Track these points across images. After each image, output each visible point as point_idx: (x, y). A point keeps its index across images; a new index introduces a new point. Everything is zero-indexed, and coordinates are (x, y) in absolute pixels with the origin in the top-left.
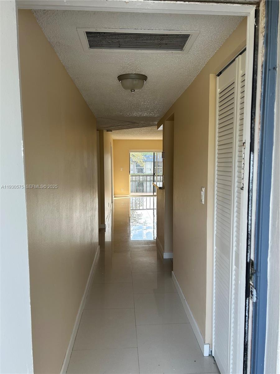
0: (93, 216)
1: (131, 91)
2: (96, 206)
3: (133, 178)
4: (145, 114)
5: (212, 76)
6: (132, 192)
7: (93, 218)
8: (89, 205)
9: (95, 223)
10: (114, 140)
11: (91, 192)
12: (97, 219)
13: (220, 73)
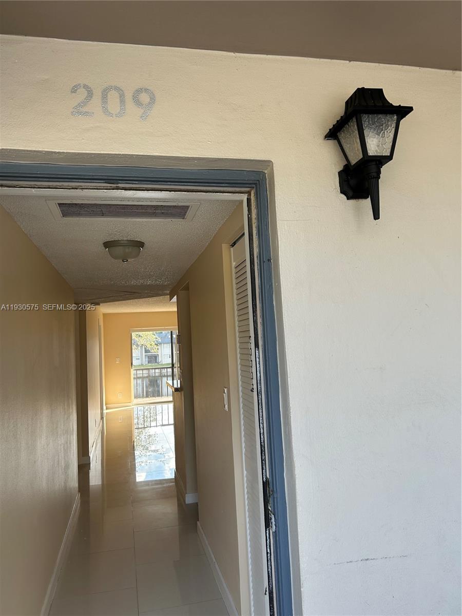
0: (69, 442)
1: (123, 261)
2: (73, 426)
3: (138, 372)
4: (149, 282)
5: (225, 247)
6: (136, 397)
7: (69, 445)
8: (61, 424)
9: (72, 454)
10: (104, 315)
11: (64, 404)
12: (75, 448)
13: (234, 244)
